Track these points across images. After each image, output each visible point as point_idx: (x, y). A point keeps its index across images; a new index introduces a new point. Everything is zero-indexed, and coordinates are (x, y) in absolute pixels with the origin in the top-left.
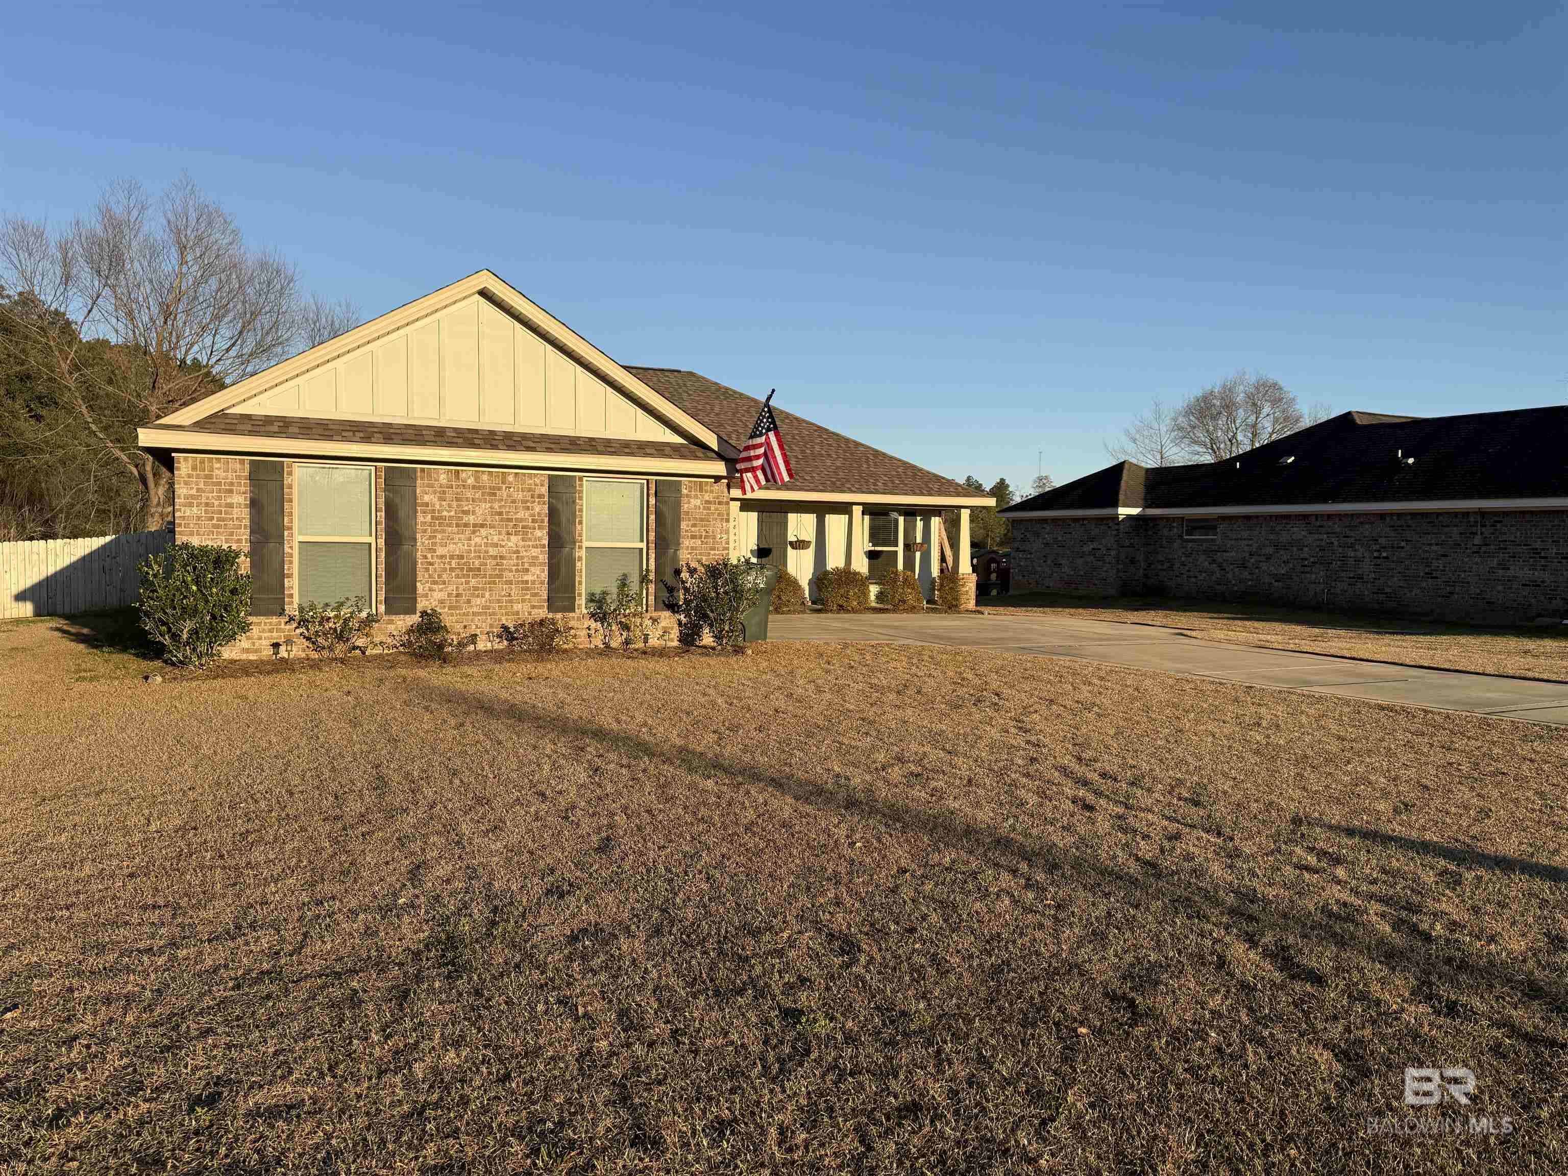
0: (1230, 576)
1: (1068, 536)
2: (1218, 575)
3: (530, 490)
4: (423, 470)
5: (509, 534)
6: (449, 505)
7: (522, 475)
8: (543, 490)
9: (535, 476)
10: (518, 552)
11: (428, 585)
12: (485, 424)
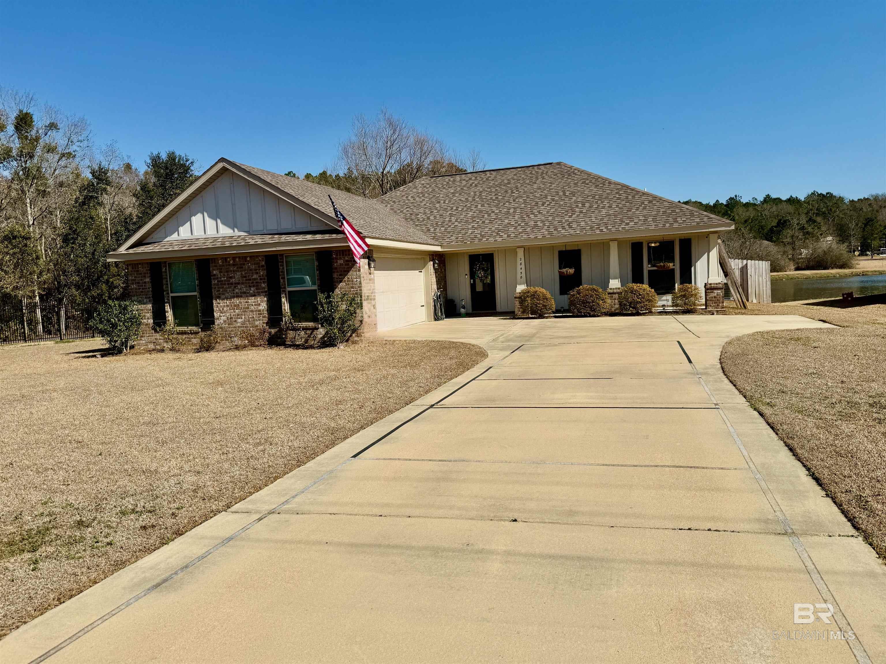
3: (258, 264)
4: (212, 259)
5: (250, 287)
6: (224, 275)
7: (254, 256)
8: (263, 263)
9: (259, 256)
10: (254, 296)
11: (219, 314)
12: (237, 233)
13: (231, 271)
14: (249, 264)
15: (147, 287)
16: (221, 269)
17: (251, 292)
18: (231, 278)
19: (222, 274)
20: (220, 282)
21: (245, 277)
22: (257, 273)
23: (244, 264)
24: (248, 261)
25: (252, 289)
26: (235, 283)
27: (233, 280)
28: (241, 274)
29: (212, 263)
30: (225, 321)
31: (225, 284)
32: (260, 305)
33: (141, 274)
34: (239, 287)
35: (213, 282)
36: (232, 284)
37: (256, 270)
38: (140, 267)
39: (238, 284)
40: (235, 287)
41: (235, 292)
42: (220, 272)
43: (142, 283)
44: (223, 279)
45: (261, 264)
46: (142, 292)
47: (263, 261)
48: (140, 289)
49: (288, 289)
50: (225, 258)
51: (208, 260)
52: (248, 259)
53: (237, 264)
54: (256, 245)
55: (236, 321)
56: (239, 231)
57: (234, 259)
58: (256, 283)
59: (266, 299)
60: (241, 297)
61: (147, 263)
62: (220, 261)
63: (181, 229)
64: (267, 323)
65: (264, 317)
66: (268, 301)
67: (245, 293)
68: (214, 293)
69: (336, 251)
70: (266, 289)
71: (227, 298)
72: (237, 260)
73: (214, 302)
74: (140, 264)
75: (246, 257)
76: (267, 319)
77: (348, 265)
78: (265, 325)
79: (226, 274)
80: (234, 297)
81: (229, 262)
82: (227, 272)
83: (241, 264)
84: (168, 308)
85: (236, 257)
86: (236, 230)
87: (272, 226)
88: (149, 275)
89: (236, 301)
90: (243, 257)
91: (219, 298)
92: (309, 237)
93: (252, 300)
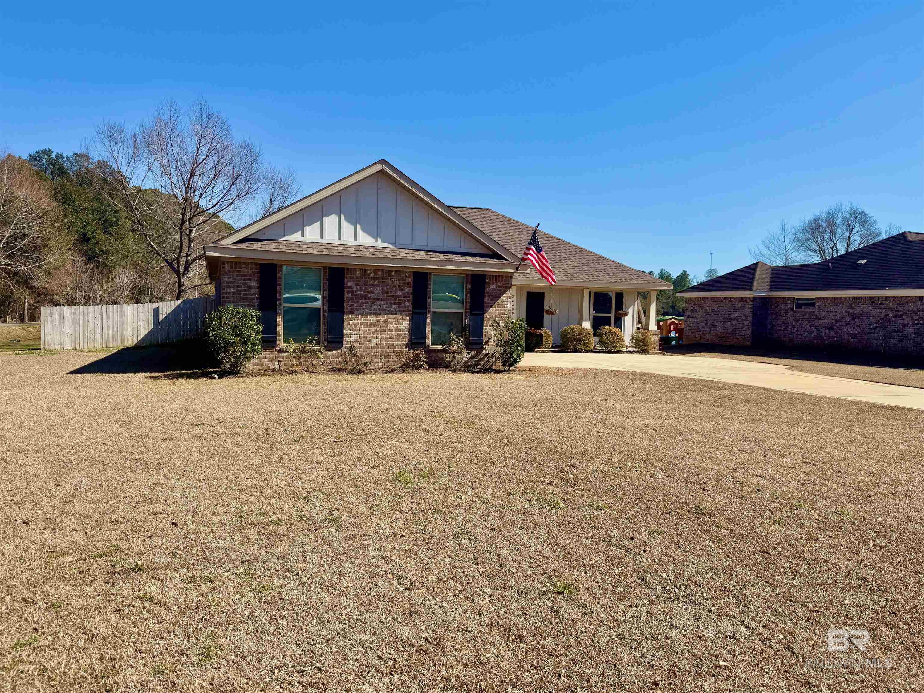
0: (823, 334)
1: (721, 308)
2: (816, 334)
3: (403, 280)
4: (348, 269)
5: (391, 304)
6: (361, 288)
7: (399, 272)
8: (410, 280)
9: (406, 272)
10: (396, 314)
11: (349, 331)
12: (380, 244)
13: (370, 285)
14: (393, 280)
15: (252, 293)
16: (359, 281)
17: (392, 309)
18: (369, 292)
19: (358, 287)
20: (355, 295)
21: (387, 293)
22: (402, 290)
23: (387, 279)
24: (393, 276)
25: (394, 306)
26: (374, 299)
27: (372, 295)
28: (383, 289)
29: (347, 273)
30: (355, 340)
31: (361, 299)
32: (401, 324)
33: (244, 276)
34: (378, 303)
35: (346, 295)
36: (369, 299)
37: (402, 286)
38: (244, 268)
39: (378, 299)
40: (373, 303)
41: (373, 308)
42: (357, 285)
43: (244, 287)
44: (359, 293)
45: (407, 281)
46: (242, 298)
47: (410, 277)
48: (240, 294)
49: (433, 310)
50: (364, 270)
51: (343, 269)
52: (393, 274)
53: (379, 278)
54: (404, 260)
55: (370, 341)
56: (383, 241)
57: (376, 271)
58: (399, 300)
59: (408, 318)
60: (380, 314)
61: (256, 264)
62: (358, 272)
63: (307, 229)
64: (407, 344)
65: (405, 338)
66: (411, 321)
67: (384, 310)
68: (346, 307)
69: (490, 275)
70: (410, 308)
71: (362, 314)
72: (380, 273)
73: (345, 317)
74: (244, 263)
75: (390, 272)
76: (407, 341)
77: (500, 291)
78: (404, 347)
79: (364, 288)
80: (371, 314)
81: (369, 275)
82: (365, 285)
83: (383, 279)
84: (279, 320)
85: (379, 270)
86: (379, 240)
87: (421, 242)
88: (256, 279)
89: (373, 318)
90: (387, 271)
91: (352, 313)
92: (469, 258)
93: (392, 319)
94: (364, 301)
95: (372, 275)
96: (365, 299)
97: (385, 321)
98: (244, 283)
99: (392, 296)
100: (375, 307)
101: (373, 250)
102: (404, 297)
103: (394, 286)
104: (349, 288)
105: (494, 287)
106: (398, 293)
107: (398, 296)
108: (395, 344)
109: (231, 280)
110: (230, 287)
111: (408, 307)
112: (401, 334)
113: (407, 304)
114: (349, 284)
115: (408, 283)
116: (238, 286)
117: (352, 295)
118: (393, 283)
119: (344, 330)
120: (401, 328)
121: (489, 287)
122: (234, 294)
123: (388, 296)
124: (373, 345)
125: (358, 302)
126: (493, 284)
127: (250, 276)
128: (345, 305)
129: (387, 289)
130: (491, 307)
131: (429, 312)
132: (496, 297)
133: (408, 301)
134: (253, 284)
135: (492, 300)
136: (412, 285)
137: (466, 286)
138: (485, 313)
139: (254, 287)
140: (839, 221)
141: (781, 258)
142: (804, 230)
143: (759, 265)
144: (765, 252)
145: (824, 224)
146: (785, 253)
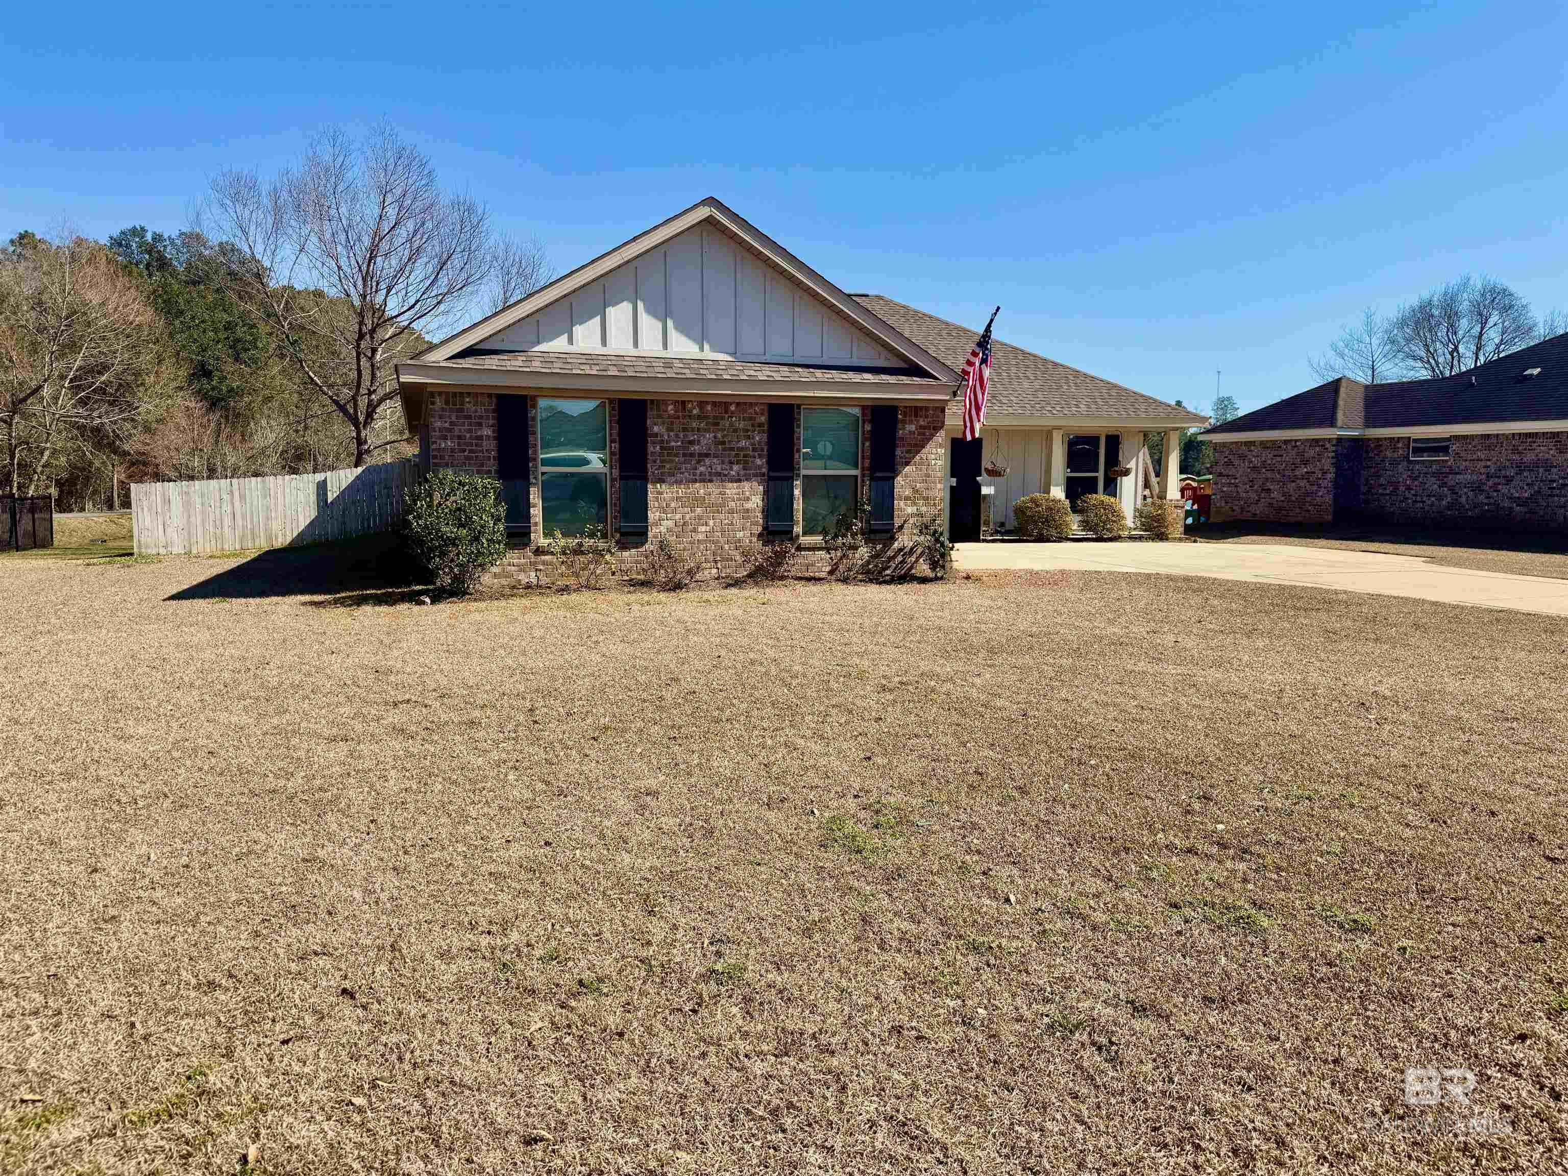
0: (1463, 500)
2: (1449, 499)
3: (751, 419)
4: (652, 401)
5: (731, 463)
6: (677, 436)
7: (744, 404)
8: (763, 419)
9: (756, 404)
10: (739, 481)
11: (658, 514)
12: (709, 354)
13: (693, 430)
14: (734, 419)
15: (485, 449)
16: (672, 423)
17: (733, 473)
18: (691, 443)
19: (672, 434)
20: (666, 448)
21: (723, 443)
22: (749, 437)
23: (723, 418)
24: (732, 413)
25: (735, 467)
26: (700, 455)
27: (696, 448)
28: (715, 437)
29: (652, 409)
30: (669, 530)
31: (676, 455)
32: (748, 499)
33: (470, 417)
34: (707, 461)
35: (651, 449)
36: (692, 455)
37: (748, 431)
38: (469, 402)
39: (707, 455)
40: (699, 462)
41: (698, 472)
42: (669, 430)
43: (471, 437)
44: (673, 444)
45: (758, 420)
46: (467, 458)
47: (762, 414)
48: (464, 451)
49: (804, 472)
50: (682, 404)
51: (644, 402)
52: (733, 408)
53: (706, 417)
54: (753, 382)
55: (695, 530)
56: (714, 349)
57: (702, 404)
58: (745, 456)
59: (761, 488)
60: (711, 481)
61: (490, 395)
62: (670, 407)
63: (578, 330)
64: (760, 535)
65: (756, 523)
66: (766, 493)
67: (719, 474)
68: (652, 469)
69: (906, 407)
70: (764, 470)
71: (679, 482)
72: (709, 408)
73: (650, 486)
74: (469, 394)
75: (727, 405)
76: (760, 529)
77: (924, 434)
78: (755, 539)
79: (681, 435)
80: (695, 481)
81: (691, 411)
82: (684, 430)
83: (715, 417)
84: (535, 496)
85: (707, 403)
86: (706, 347)
87: (780, 348)
88: (491, 422)
89: (700, 489)
90: (722, 405)
91: (662, 481)
92: (868, 377)
93: (732, 489)
94: (682, 459)
95: (695, 412)
96: (684, 455)
97: (720, 493)
98: (470, 431)
99: (732, 449)
100: (702, 469)
101: (696, 366)
102: (754, 450)
103: (735, 431)
104: (656, 435)
105: (913, 428)
106: (743, 443)
107: (742, 449)
108: (740, 534)
109: (447, 425)
110: (445, 438)
111: (760, 467)
112: (748, 517)
113: (758, 462)
114: (656, 429)
115: (760, 425)
116: (459, 437)
117: (661, 448)
118: (731, 425)
119: (649, 512)
120: (749, 505)
121: (904, 429)
122: (453, 450)
123: (724, 450)
124: (701, 537)
125: (672, 461)
126: (911, 422)
127: (481, 417)
128: (649, 466)
129: (723, 437)
130: (907, 464)
131: (798, 475)
132: (916, 445)
133: (760, 456)
134: (487, 432)
135: (908, 452)
136: (766, 428)
137: (863, 427)
138: (897, 476)
139: (488, 437)
140: (1464, 307)
141: (1363, 371)
142: (1402, 323)
143: (1344, 384)
144: (1338, 363)
145: (1436, 312)
146: (1371, 363)
